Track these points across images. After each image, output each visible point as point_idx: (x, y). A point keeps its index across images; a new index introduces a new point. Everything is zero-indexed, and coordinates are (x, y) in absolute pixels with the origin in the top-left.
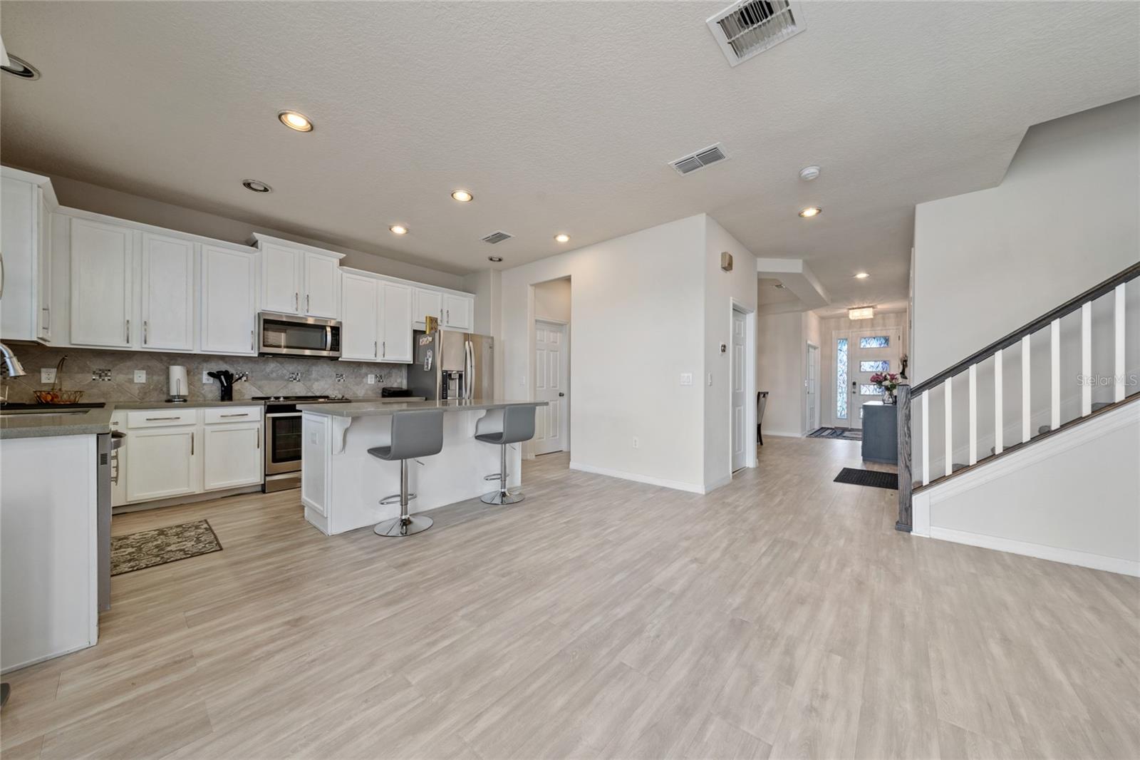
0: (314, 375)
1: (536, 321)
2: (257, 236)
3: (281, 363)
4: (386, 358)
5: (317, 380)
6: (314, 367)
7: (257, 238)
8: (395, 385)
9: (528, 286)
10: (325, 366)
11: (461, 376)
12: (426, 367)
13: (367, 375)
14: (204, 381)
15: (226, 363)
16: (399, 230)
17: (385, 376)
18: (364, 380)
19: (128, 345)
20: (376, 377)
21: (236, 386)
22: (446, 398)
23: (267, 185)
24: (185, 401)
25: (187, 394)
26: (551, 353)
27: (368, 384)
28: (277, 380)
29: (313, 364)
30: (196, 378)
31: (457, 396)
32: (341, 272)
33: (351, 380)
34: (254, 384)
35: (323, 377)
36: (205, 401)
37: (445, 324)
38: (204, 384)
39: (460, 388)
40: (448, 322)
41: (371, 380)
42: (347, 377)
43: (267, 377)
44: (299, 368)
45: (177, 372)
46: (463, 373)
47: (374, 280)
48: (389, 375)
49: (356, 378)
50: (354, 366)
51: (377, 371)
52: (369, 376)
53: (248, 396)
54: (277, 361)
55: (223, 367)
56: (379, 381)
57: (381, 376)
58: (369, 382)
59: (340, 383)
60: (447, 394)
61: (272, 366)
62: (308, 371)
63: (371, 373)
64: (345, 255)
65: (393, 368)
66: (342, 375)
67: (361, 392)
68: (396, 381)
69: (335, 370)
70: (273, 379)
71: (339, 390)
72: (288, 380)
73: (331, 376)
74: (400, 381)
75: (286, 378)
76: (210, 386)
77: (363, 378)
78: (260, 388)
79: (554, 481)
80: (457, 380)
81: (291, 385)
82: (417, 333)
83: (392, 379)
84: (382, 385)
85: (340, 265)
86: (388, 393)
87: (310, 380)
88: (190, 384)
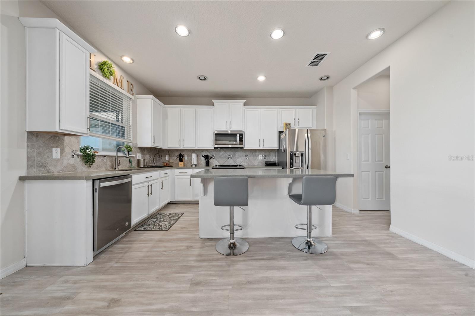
0: (237, 156)
1: (360, 114)
2: (213, 101)
3: (225, 151)
4: (264, 147)
5: (238, 158)
6: (237, 153)
7: (214, 102)
8: (272, 160)
9: (352, 89)
10: (241, 152)
11: (302, 155)
12: (283, 150)
13: (258, 155)
14: (202, 159)
15: (208, 152)
16: (261, 78)
17: (267, 156)
18: (257, 158)
19: (179, 147)
20: (263, 156)
21: (211, 161)
22: (293, 168)
23: (206, 77)
24: (196, 166)
25: (196, 163)
26: (377, 136)
27: (259, 160)
28: (224, 158)
29: (237, 151)
30: (200, 158)
31: (301, 166)
32: (244, 108)
33: (252, 158)
34: (216, 160)
35: (240, 157)
36: (202, 166)
37: (297, 126)
38: (202, 160)
39: (302, 162)
40: (298, 125)
41: (260, 158)
42: (250, 156)
43: (221, 157)
44: (231, 153)
45: (194, 156)
46: (304, 153)
47: (259, 109)
48: (269, 155)
49: (254, 157)
50: (253, 151)
51: (263, 154)
52: (260, 156)
53: (214, 165)
54: (224, 151)
55: (207, 154)
56: (264, 158)
57: (265, 156)
58: (260, 159)
59: (247, 159)
60: (293, 165)
61: (222, 153)
62: (235, 154)
63: (261, 154)
64: (245, 100)
65: (271, 151)
66: (248, 156)
67: (256, 164)
68: (272, 158)
69: (245, 153)
70: (222, 158)
71: (247, 162)
72: (227, 158)
73: (243, 156)
74: (274, 158)
75: (227, 157)
76: (203, 161)
77: (257, 157)
78: (218, 161)
79: (365, 241)
80: (301, 157)
81: (229, 160)
82: (280, 132)
83: (271, 157)
84: (265, 160)
85: (244, 106)
86: (269, 164)
87: (235, 158)
88: (197, 160)
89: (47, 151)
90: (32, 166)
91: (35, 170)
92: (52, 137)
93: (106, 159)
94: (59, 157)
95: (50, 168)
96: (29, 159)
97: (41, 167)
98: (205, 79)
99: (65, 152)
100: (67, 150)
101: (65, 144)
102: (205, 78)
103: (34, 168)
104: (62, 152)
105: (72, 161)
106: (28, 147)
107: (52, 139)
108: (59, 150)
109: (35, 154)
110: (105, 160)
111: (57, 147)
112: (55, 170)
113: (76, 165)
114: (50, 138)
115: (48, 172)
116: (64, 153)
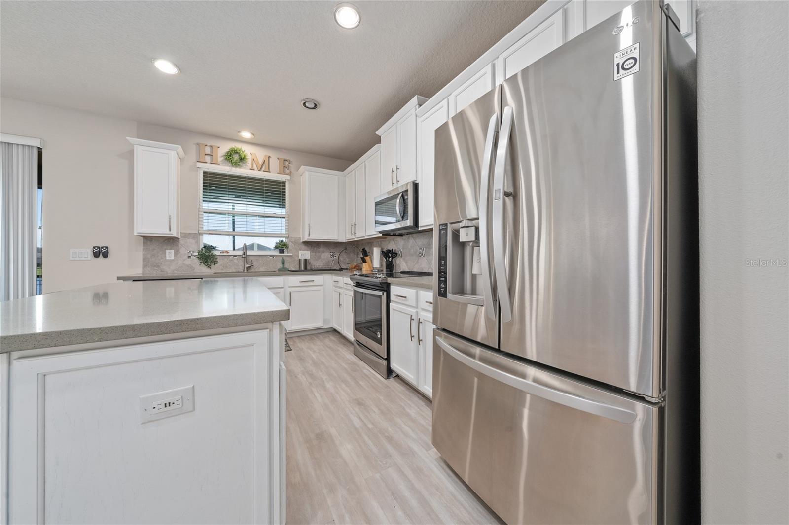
3: (415, 239)
23: (317, 102)
89: (161, 253)
90: (147, 265)
91: (149, 269)
92: (166, 240)
93: (237, 259)
94: (173, 258)
95: (164, 267)
96: (144, 260)
97: (155, 266)
98: (316, 106)
99: (180, 253)
100: (183, 251)
101: (180, 246)
102: (315, 104)
103: (149, 267)
104: (176, 254)
105: (188, 262)
106: (143, 250)
107: (166, 241)
108: (172, 251)
109: (149, 256)
110: (235, 261)
111: (171, 249)
112: (169, 271)
113: (194, 266)
114: (164, 241)
115: (162, 271)
116: (179, 255)
